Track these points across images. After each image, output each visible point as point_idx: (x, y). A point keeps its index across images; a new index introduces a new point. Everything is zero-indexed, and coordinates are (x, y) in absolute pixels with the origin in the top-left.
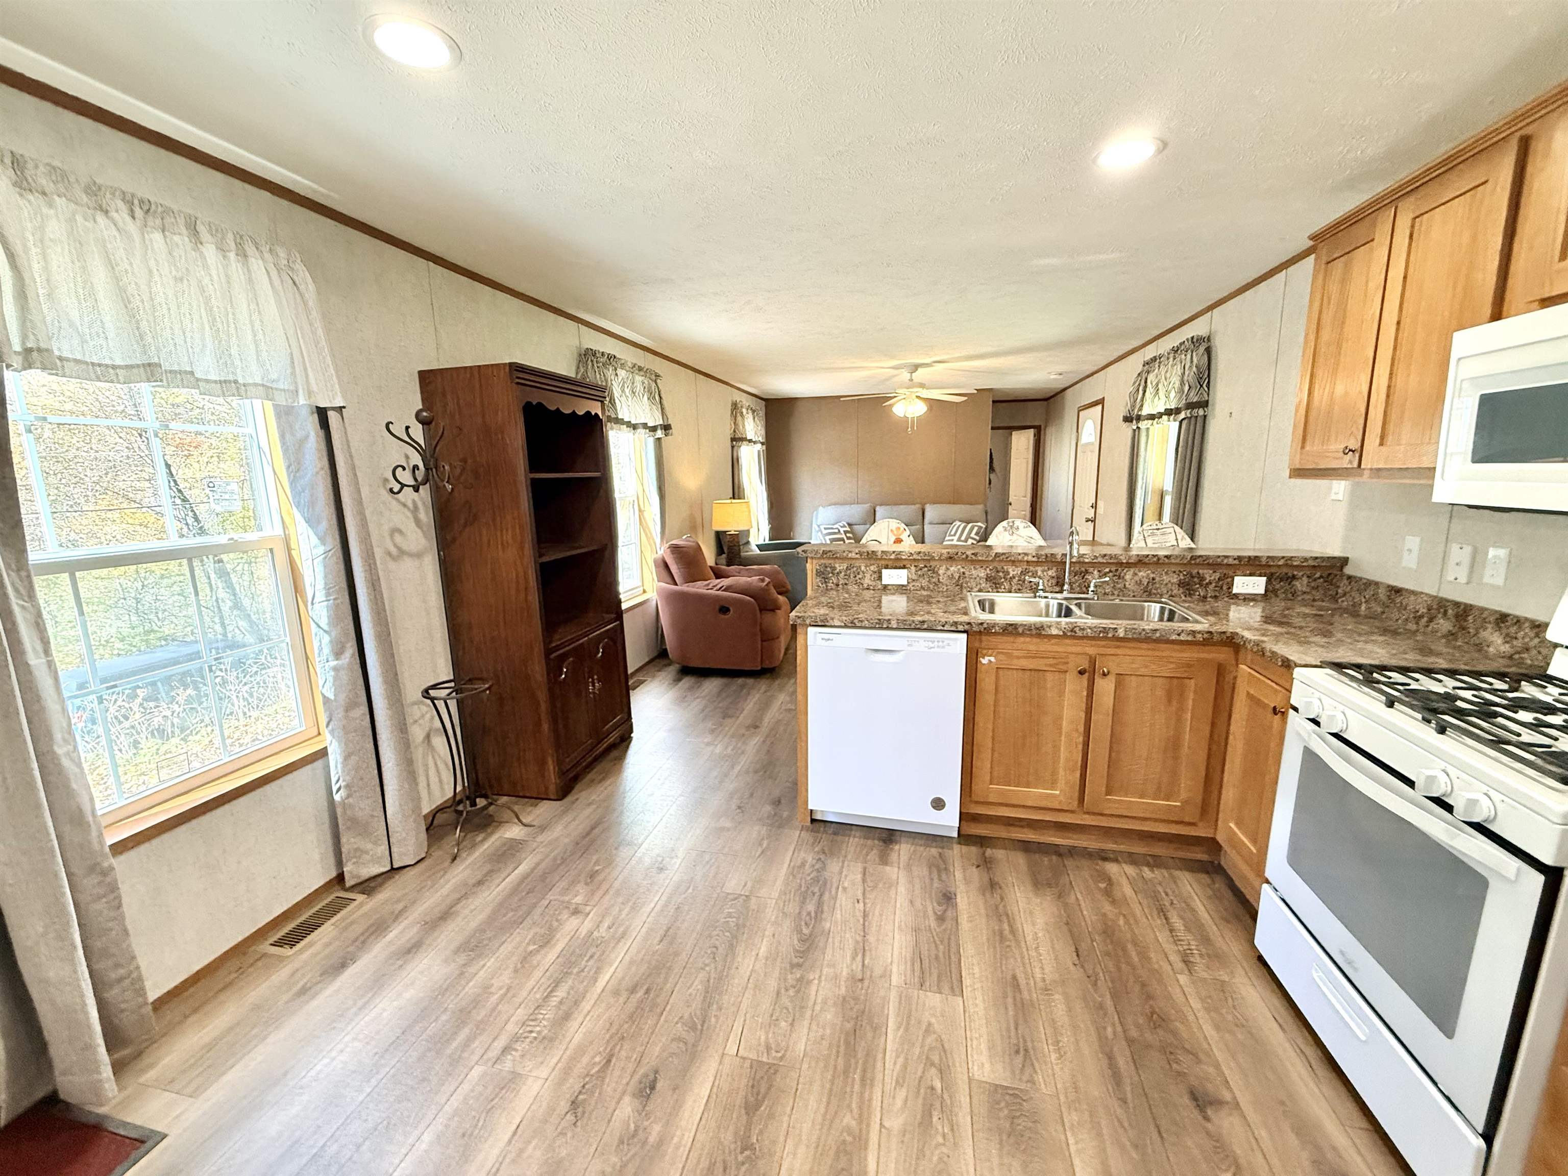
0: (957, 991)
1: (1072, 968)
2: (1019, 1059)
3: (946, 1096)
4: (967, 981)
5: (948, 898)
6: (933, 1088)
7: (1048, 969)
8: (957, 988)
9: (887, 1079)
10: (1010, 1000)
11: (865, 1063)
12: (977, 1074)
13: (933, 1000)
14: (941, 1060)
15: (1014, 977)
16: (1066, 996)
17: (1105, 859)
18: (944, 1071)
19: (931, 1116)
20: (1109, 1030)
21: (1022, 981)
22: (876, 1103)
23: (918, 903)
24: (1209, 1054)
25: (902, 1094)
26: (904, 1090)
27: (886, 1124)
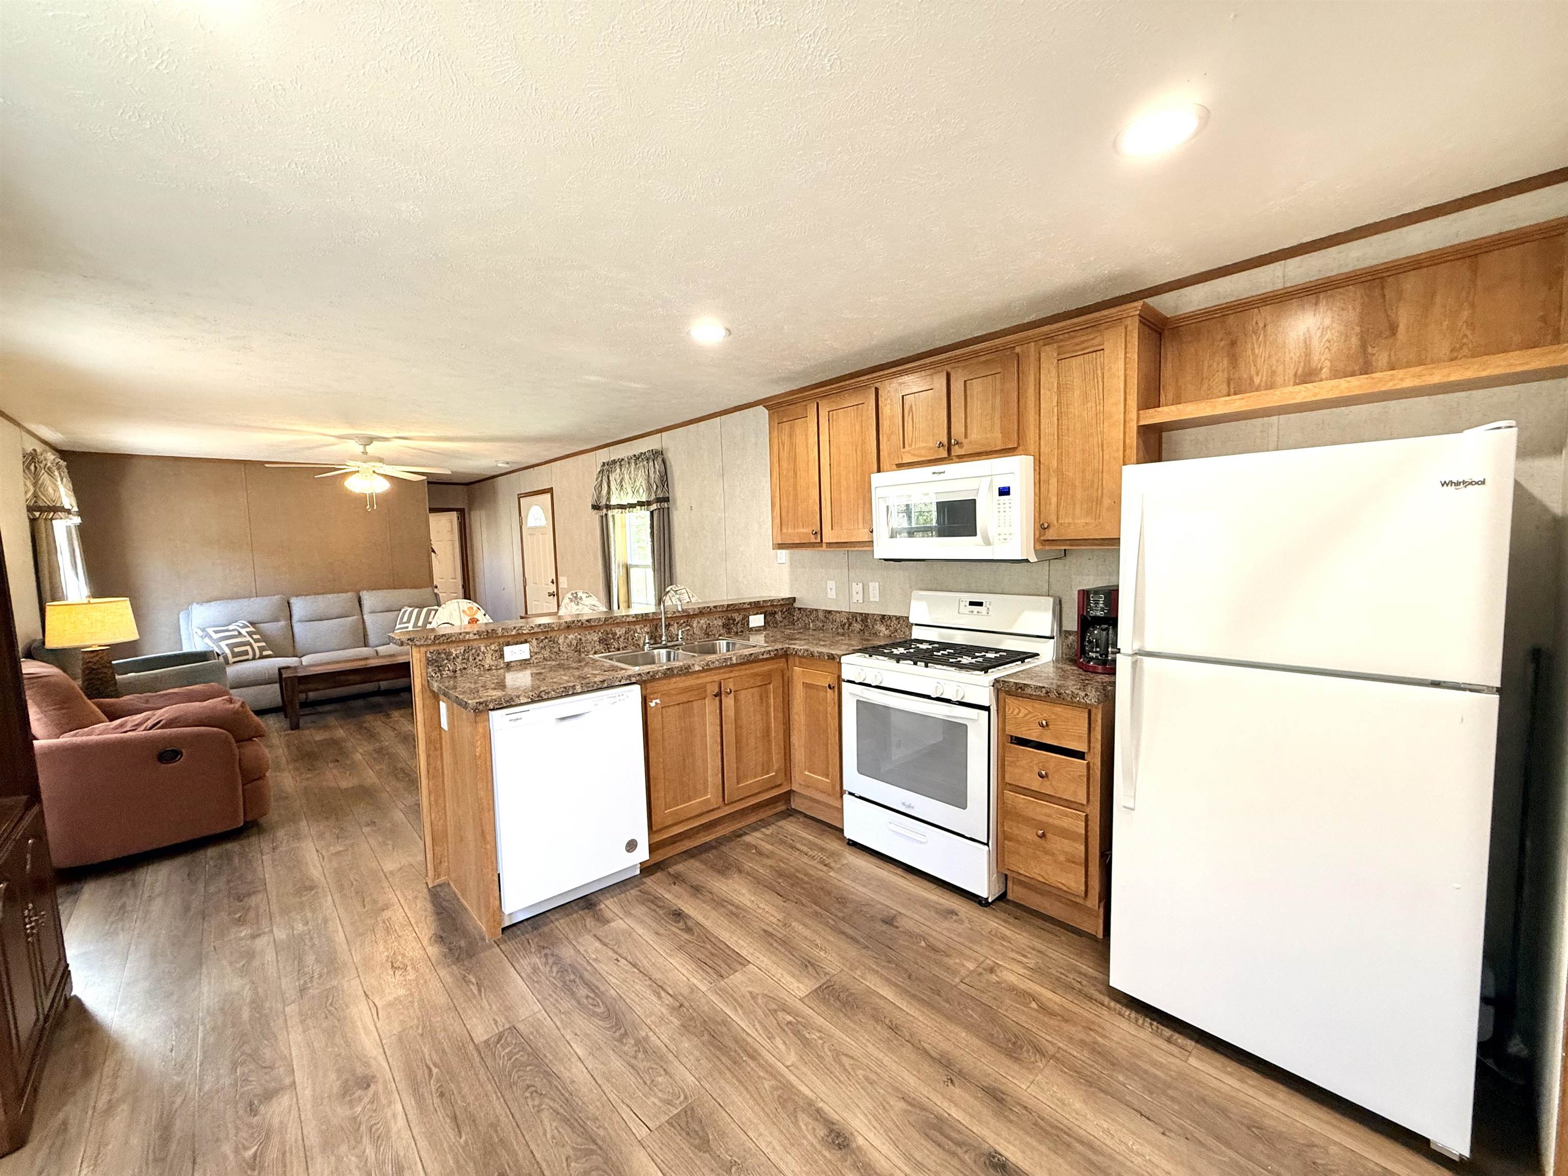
0: (745, 962)
1: (785, 904)
2: (810, 968)
3: (800, 1019)
4: (744, 953)
5: (678, 915)
6: (790, 1023)
7: (776, 914)
8: (743, 962)
9: (764, 1043)
10: (775, 944)
11: (741, 1047)
12: (802, 995)
13: (737, 978)
14: (777, 1005)
15: (765, 931)
16: (796, 920)
17: (740, 836)
18: (785, 1009)
19: (804, 1036)
20: (830, 921)
21: (770, 930)
22: (772, 1060)
23: (662, 931)
24: (873, 900)
25: (779, 1042)
26: (778, 1038)
27: (788, 1063)
